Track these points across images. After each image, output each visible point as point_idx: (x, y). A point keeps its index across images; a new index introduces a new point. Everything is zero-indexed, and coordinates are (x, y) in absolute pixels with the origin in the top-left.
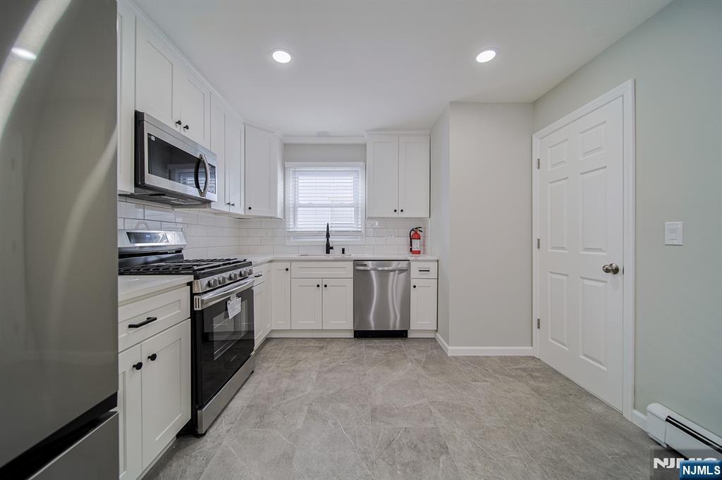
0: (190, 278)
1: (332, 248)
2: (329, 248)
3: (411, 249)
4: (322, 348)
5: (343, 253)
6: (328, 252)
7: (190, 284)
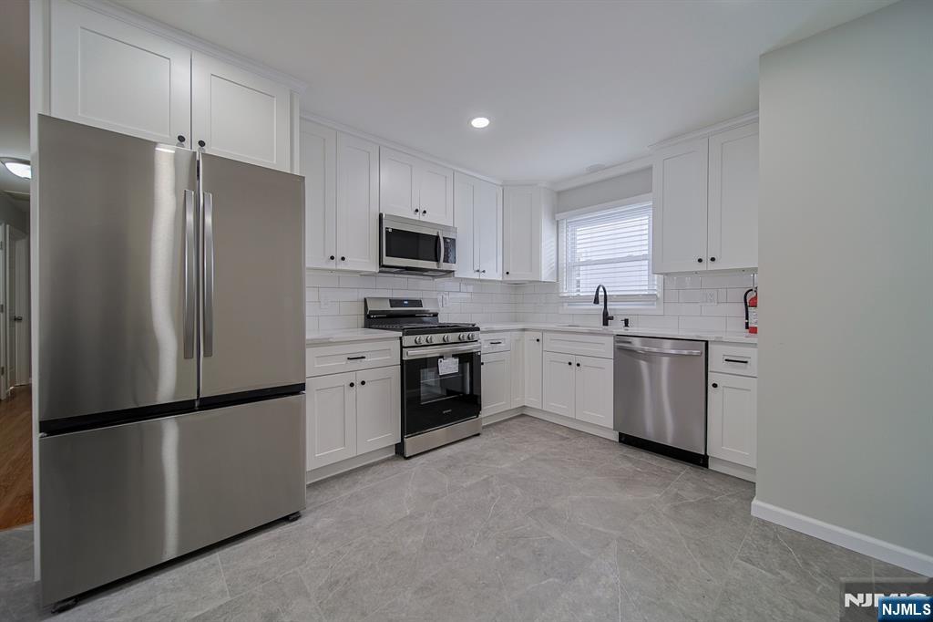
0: (400, 334)
1: (612, 318)
2: (606, 319)
3: (747, 324)
4: (564, 439)
5: (626, 325)
6: (605, 323)
7: (401, 338)
